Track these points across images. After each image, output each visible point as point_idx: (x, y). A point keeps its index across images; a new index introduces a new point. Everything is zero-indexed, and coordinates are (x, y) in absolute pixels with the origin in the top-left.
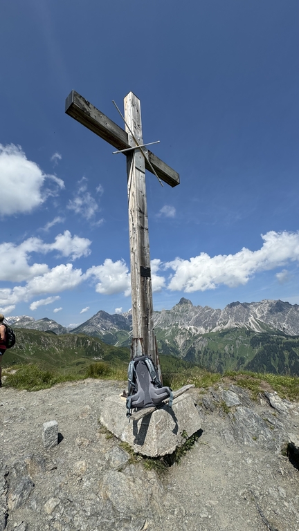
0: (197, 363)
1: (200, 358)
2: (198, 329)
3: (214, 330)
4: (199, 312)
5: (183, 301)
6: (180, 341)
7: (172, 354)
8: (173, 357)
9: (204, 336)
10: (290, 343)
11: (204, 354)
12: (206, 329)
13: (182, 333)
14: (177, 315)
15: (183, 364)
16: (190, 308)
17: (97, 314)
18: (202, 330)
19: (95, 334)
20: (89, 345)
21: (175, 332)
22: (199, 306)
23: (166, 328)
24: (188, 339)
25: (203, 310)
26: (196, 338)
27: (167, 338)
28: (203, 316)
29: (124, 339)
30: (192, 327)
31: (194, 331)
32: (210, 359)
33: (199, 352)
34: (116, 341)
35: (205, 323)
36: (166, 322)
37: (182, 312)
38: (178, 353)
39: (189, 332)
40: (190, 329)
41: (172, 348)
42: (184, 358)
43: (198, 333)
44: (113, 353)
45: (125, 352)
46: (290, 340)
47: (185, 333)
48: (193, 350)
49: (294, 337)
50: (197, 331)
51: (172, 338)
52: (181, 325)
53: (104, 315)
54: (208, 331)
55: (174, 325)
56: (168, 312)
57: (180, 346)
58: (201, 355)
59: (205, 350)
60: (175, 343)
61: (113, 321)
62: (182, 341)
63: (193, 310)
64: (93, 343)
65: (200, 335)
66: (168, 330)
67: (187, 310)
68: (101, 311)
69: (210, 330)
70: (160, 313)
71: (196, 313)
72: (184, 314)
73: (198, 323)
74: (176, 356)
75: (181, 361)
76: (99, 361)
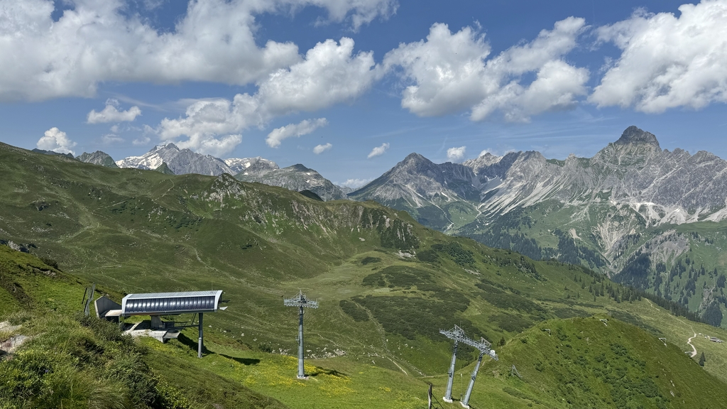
0: (651, 291)
1: (659, 281)
2: (666, 209)
3: (715, 217)
4: (678, 167)
5: (632, 135)
6: (610, 237)
7: (584, 263)
8: (586, 271)
9: (682, 229)
11: (673, 274)
12: (691, 212)
13: (618, 218)
14: (609, 171)
15: (610, 290)
16: (652, 154)
17: (405, 162)
18: (678, 214)
19: (400, 205)
20: (387, 225)
21: (599, 214)
22: (678, 151)
23: (575, 203)
24: (633, 232)
25: (691, 161)
26: (657, 232)
27: (575, 226)
28: (687, 177)
29: (464, 219)
30: (650, 204)
31: (653, 214)
32: (691, 286)
33: (661, 267)
34: (447, 222)
35: (692, 196)
36: (576, 188)
37: (625, 164)
38: (600, 263)
39: (638, 216)
40: (643, 209)
41: (585, 250)
42: (616, 278)
43: (664, 220)
44: (439, 247)
45: (466, 247)
47: (626, 217)
48: (644, 260)
50: (662, 215)
51: (588, 228)
52: (617, 197)
53: (424, 166)
54: (695, 218)
55: (599, 195)
56: (585, 163)
57: (609, 248)
58: (666, 275)
59: (679, 263)
60: (595, 238)
61: (440, 178)
62: (616, 237)
63: (658, 161)
64: (397, 223)
65: (668, 226)
66: (579, 208)
67: (642, 160)
68: (414, 155)
69: (702, 217)
70: (562, 163)
71: (667, 168)
72: (631, 169)
73: (667, 194)
74: (595, 270)
75: (606, 282)
76: (409, 260)
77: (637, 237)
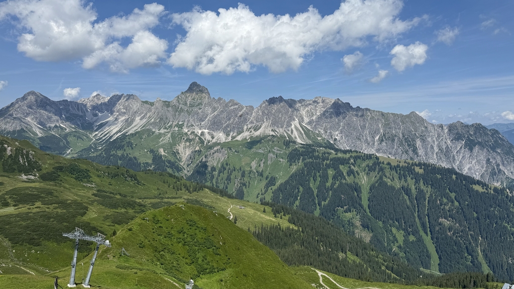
0: (208, 184)
1: (213, 177)
2: (215, 134)
3: (239, 138)
4: (220, 109)
5: (194, 87)
6: (185, 152)
7: (169, 170)
8: (171, 175)
9: (223, 145)
10: (339, 159)
11: (220, 172)
12: (228, 135)
13: (189, 140)
14: (182, 110)
15: (185, 186)
16: (206, 100)
17: (24, 98)
18: (221, 136)
19: (21, 135)
20: (9, 153)
21: (177, 137)
22: (220, 99)
23: (162, 131)
24: (197, 148)
25: (227, 105)
26: (211, 148)
27: (163, 146)
28: (224, 115)
29: (81, 145)
30: (206, 131)
31: (208, 137)
32: (229, 179)
33: (213, 169)
34: (66, 147)
35: (227, 126)
36: (162, 121)
37: (192, 106)
38: (179, 169)
39: (200, 139)
40: (203, 134)
41: (169, 162)
42: (189, 178)
43: (214, 141)
44: (60, 169)
45: (83, 167)
46: (340, 155)
47: (193, 139)
48: (205, 165)
49: (345, 152)
50: (213, 138)
51: (171, 147)
52: (188, 127)
53: (44, 103)
54: (230, 138)
55: (176, 126)
56: (167, 104)
57: (184, 159)
58: (216, 173)
59: (222, 166)
60: (175, 154)
61: (58, 113)
62: (188, 152)
63: (209, 104)
64: (18, 151)
65: (216, 144)
66: (164, 134)
67: (200, 104)
68: (33, 93)
69: (233, 138)
70: (152, 104)
71: (214, 109)
72: (195, 109)
73: (215, 125)
74: (176, 174)
75: (183, 182)
76: (33, 181)
77: (200, 151)
